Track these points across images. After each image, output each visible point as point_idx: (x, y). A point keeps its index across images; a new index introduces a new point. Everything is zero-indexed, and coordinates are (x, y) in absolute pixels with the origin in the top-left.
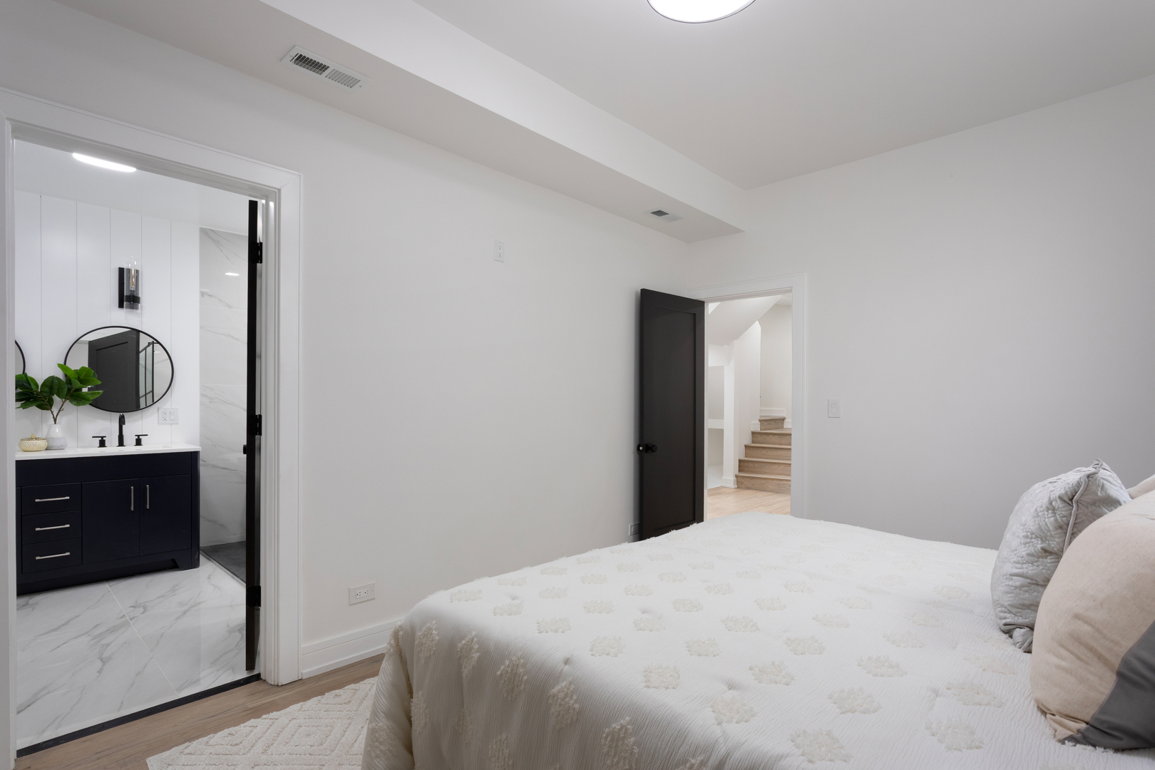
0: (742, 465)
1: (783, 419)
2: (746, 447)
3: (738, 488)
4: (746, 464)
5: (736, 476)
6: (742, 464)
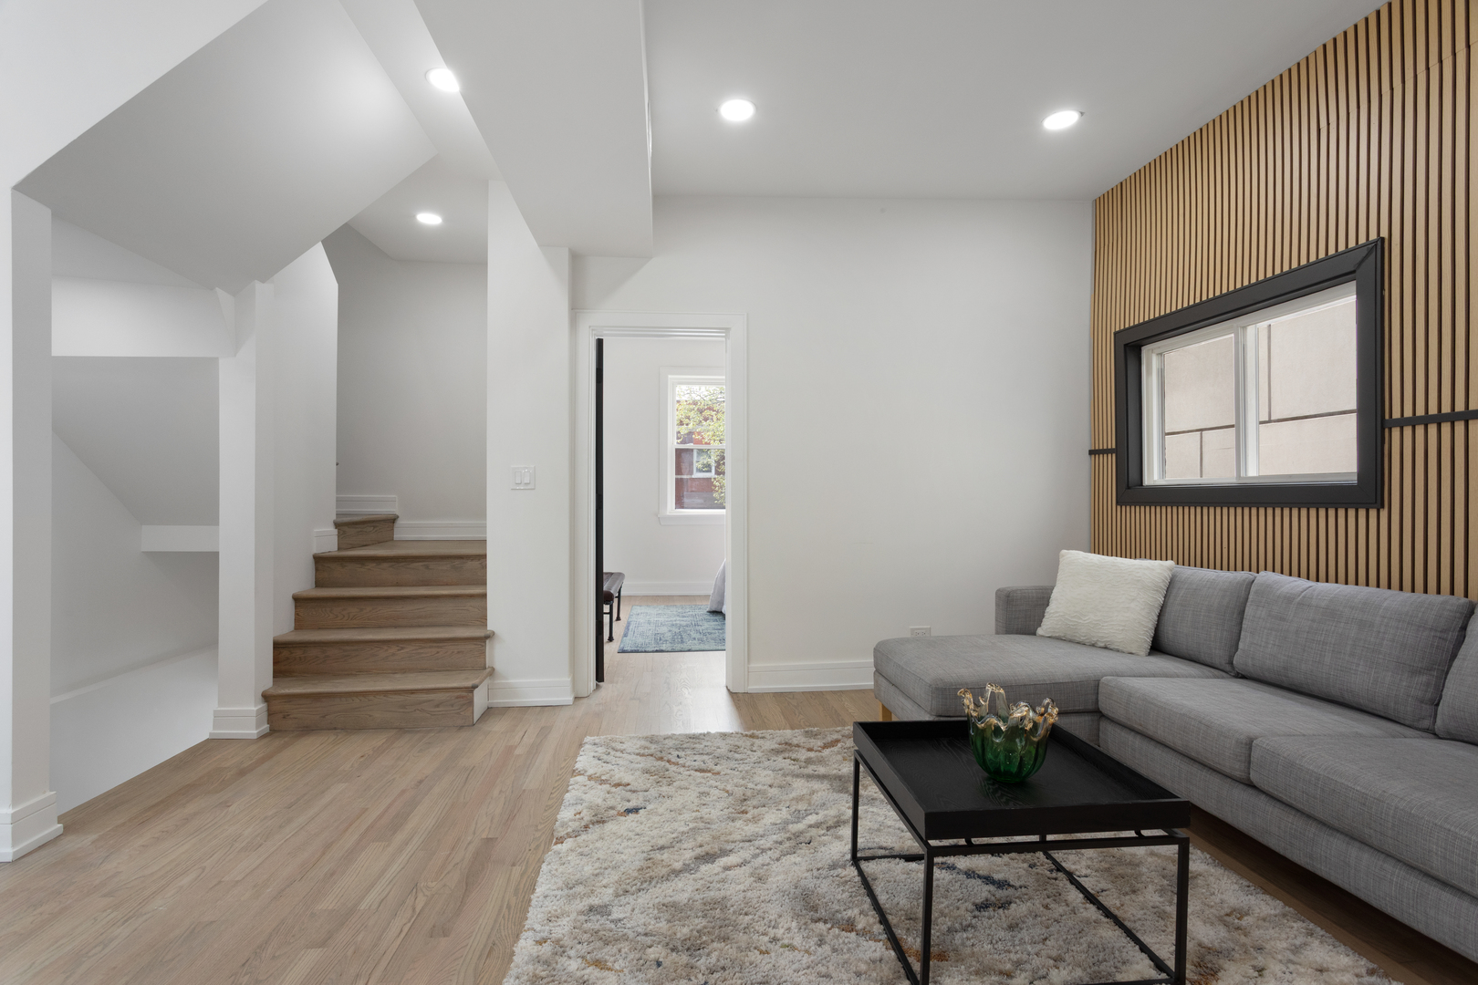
0: (286, 658)
1: (392, 520)
2: (299, 600)
3: (273, 732)
4: (298, 653)
5: (266, 697)
6: (285, 653)
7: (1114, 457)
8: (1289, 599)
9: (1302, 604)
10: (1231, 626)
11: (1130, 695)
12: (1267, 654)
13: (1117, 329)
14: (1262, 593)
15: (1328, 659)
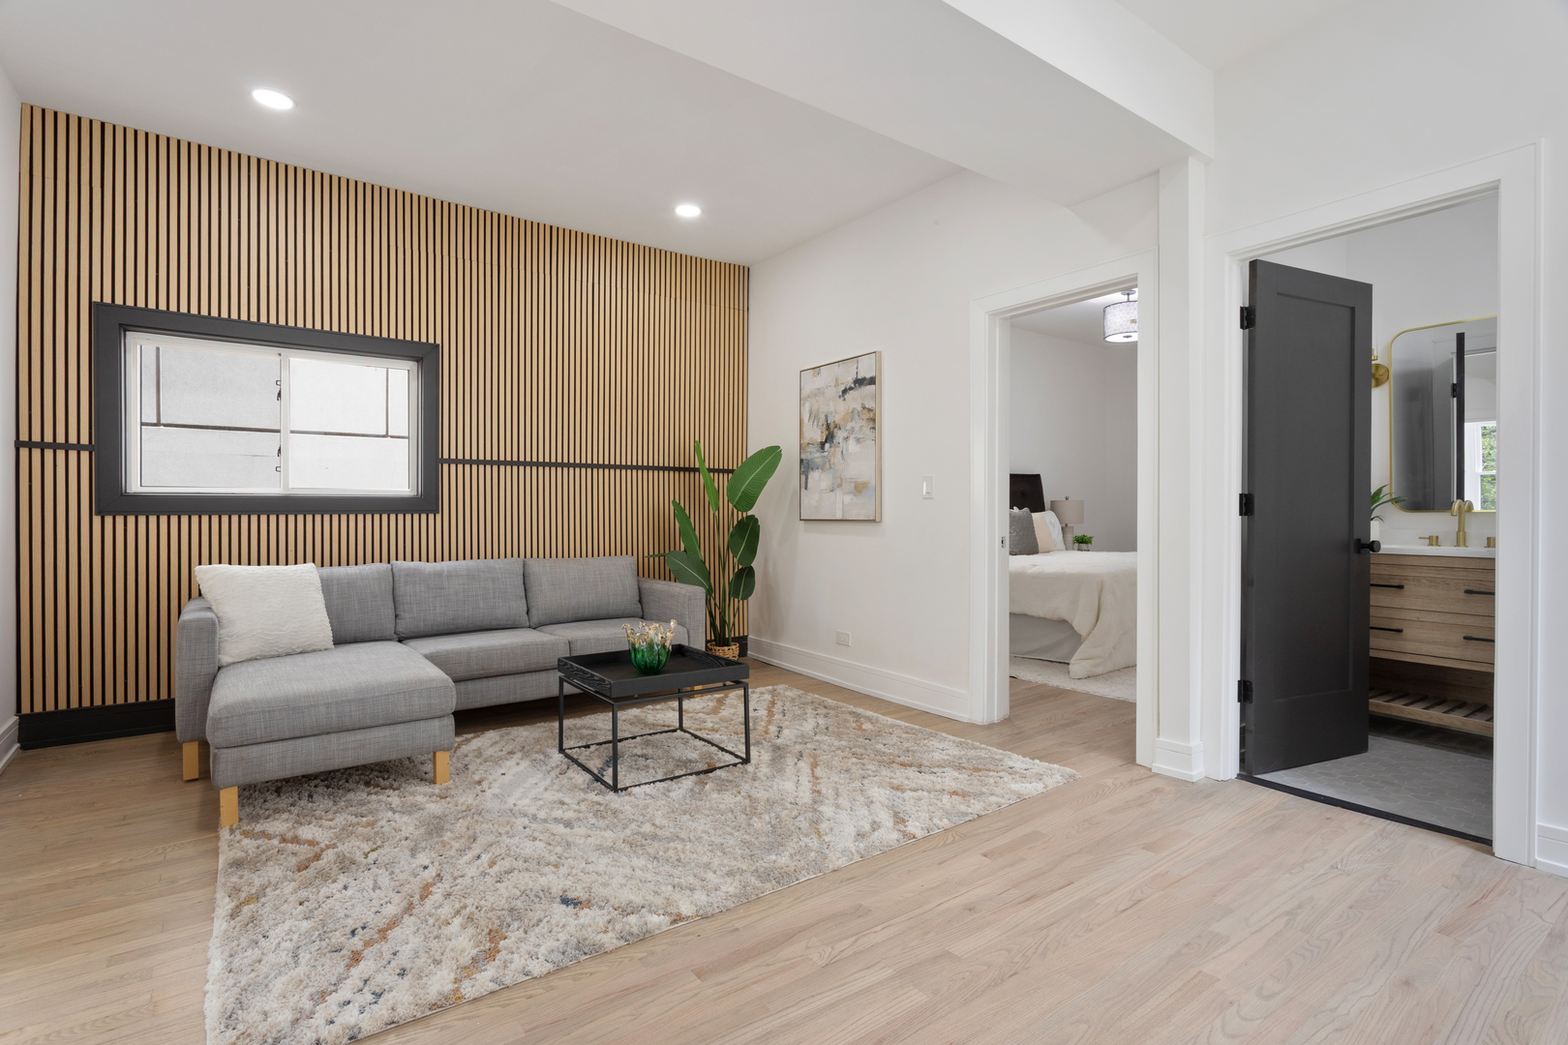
7: (85, 455)
8: (439, 575)
9: (450, 576)
10: (390, 604)
11: (468, 653)
12: (438, 612)
13: (96, 298)
14: (411, 575)
15: (481, 605)
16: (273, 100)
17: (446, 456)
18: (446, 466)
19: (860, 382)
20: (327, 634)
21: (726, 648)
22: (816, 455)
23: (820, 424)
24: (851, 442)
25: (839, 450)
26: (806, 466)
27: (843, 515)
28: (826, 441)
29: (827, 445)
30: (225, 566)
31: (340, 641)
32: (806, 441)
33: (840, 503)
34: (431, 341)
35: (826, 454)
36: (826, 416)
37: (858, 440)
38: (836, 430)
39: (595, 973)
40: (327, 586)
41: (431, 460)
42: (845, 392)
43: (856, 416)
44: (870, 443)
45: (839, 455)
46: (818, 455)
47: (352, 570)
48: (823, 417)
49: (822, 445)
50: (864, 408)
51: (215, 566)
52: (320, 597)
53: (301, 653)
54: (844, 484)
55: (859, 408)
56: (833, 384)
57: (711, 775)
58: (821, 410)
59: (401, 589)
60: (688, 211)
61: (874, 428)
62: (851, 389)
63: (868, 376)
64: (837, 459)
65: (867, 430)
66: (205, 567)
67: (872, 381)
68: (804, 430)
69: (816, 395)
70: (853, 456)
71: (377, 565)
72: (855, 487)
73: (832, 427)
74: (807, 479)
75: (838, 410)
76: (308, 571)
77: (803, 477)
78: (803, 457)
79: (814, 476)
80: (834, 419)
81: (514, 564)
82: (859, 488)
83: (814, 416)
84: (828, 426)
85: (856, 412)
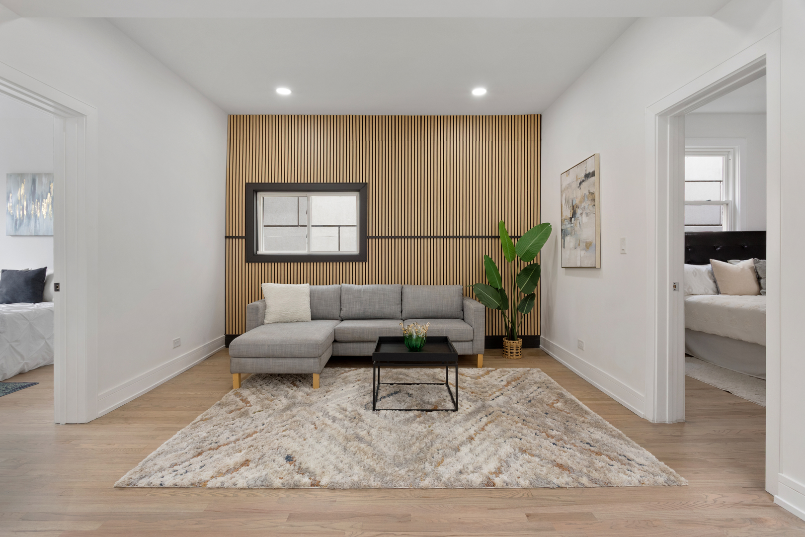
7: (244, 240)
8: (359, 291)
9: (364, 292)
10: (338, 303)
11: (353, 329)
12: (357, 309)
13: (247, 182)
14: (349, 291)
15: (377, 306)
16: (284, 91)
17: (370, 235)
18: (370, 240)
19: (588, 176)
20: (308, 314)
21: (512, 341)
22: (568, 226)
23: (570, 206)
24: (584, 215)
25: (578, 221)
26: (564, 233)
27: (581, 264)
28: (572, 217)
29: (573, 219)
30: (273, 284)
31: (313, 318)
32: (564, 218)
33: (579, 257)
34: (364, 181)
35: (572, 225)
36: (572, 201)
37: (587, 214)
38: (577, 209)
39: (258, 496)
40: (312, 294)
41: (364, 237)
42: (580, 183)
43: (586, 198)
44: (592, 215)
45: (578, 225)
46: (569, 226)
47: (325, 287)
48: (571, 201)
49: (571, 219)
50: (590, 193)
51: (269, 284)
52: (308, 299)
53: (297, 322)
54: (581, 244)
55: (587, 193)
56: (575, 180)
57: (429, 413)
58: (570, 197)
59: (344, 297)
60: (479, 92)
61: (594, 205)
62: (583, 181)
63: (591, 171)
64: (577, 228)
65: (591, 207)
66: (266, 284)
67: (593, 174)
68: (563, 211)
69: (568, 188)
70: (585, 227)
71: (335, 285)
72: (586, 246)
73: (575, 207)
74: (564, 241)
75: (577, 194)
76: (305, 287)
77: (563, 240)
78: (562, 227)
79: (568, 239)
80: (576, 202)
81: (397, 287)
82: (588, 246)
83: (567, 201)
84: (573, 206)
85: (586, 196)
